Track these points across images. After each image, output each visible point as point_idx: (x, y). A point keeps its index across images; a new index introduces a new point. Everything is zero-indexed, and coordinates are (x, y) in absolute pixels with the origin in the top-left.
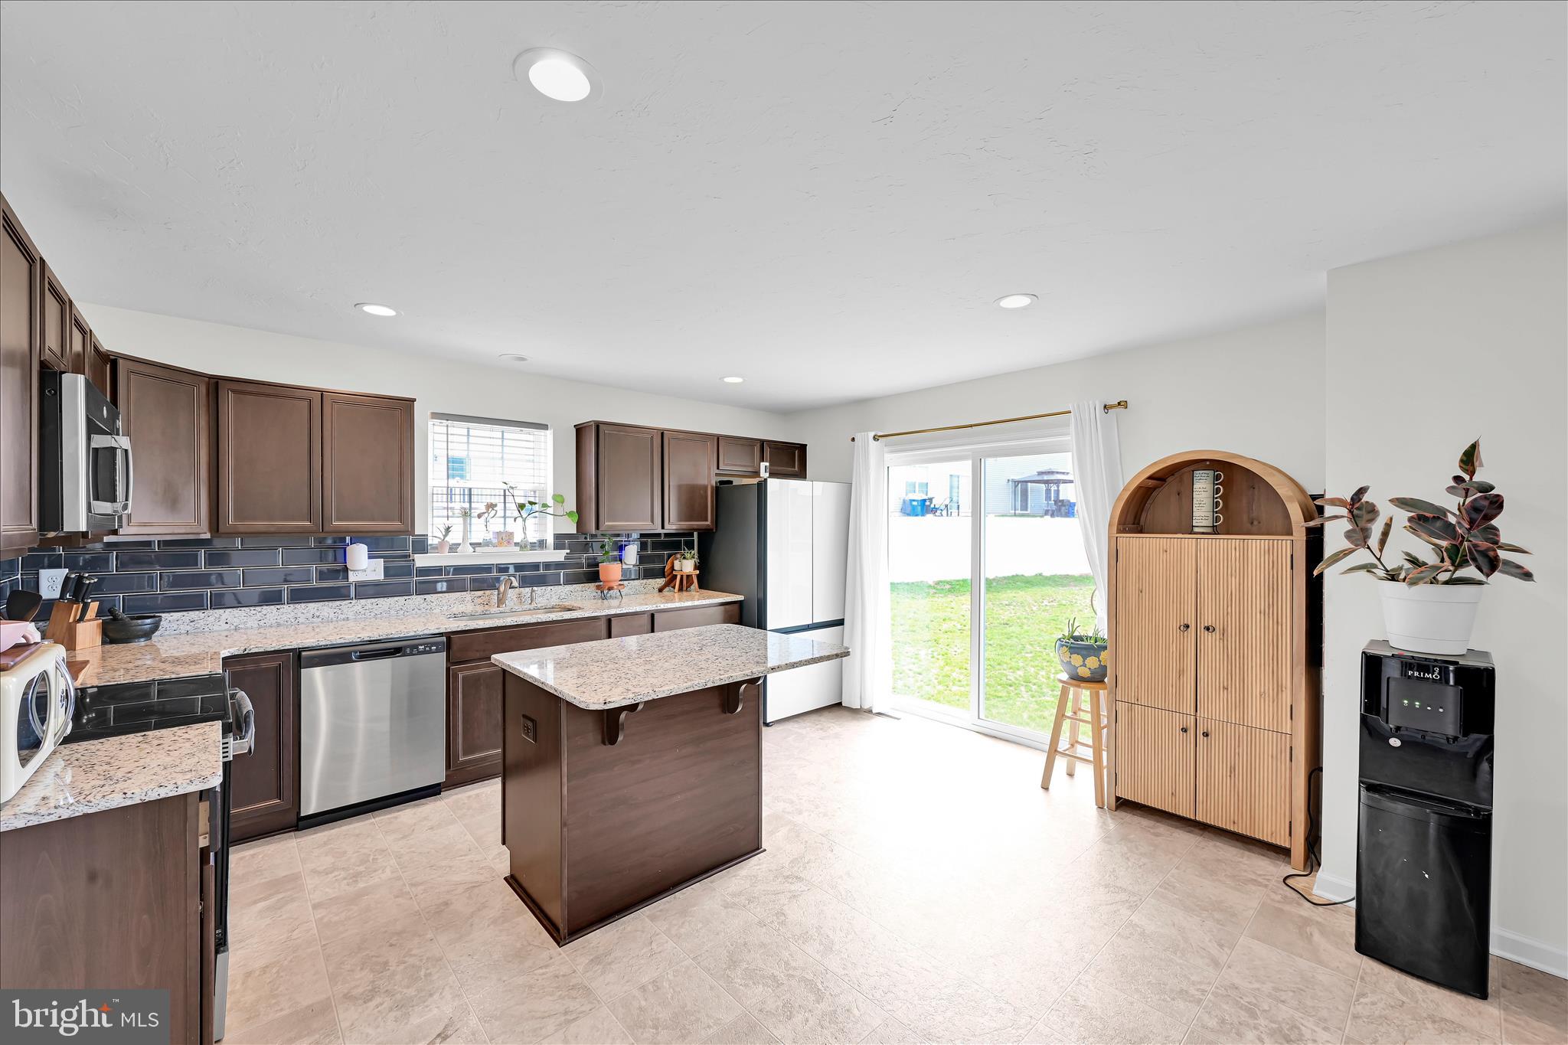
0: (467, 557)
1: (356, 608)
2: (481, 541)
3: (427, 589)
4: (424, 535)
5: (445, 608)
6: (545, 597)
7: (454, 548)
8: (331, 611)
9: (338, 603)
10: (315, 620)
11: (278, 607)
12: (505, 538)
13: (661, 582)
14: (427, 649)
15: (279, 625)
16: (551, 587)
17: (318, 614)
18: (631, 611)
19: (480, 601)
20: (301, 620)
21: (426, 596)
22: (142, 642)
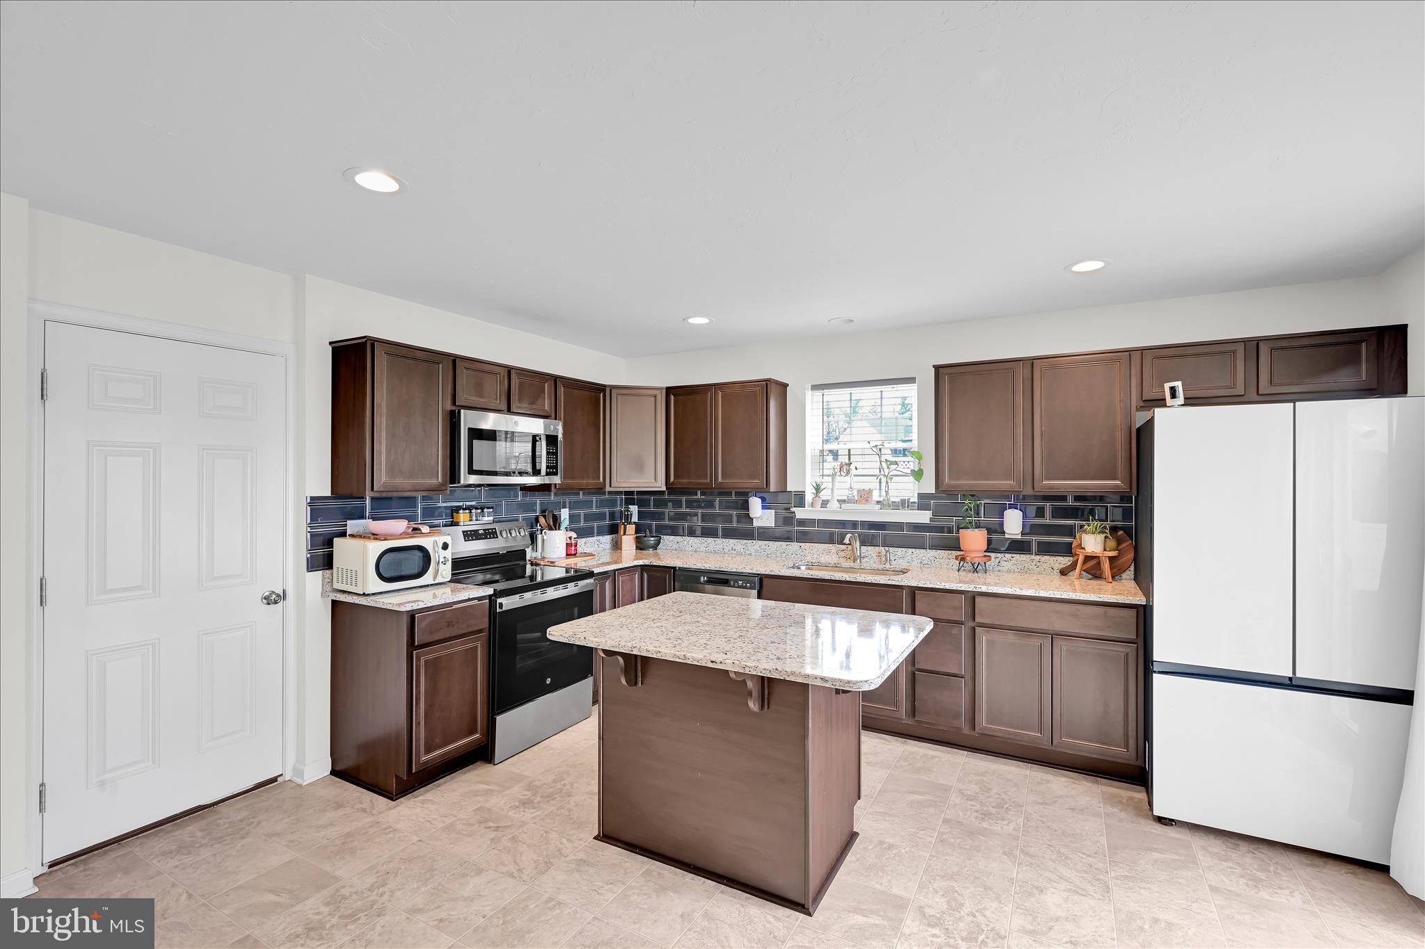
0: (834, 512)
1: (757, 547)
2: (845, 498)
3: (804, 537)
4: (802, 492)
5: (815, 556)
6: (906, 560)
7: (825, 504)
8: (742, 547)
9: (745, 541)
10: (733, 552)
11: (715, 539)
12: (865, 496)
13: (1065, 561)
14: (744, 584)
15: (715, 552)
16: (913, 550)
17: (734, 548)
18: (937, 587)
19: (842, 554)
20: (726, 551)
21: (801, 544)
22: (651, 551)
